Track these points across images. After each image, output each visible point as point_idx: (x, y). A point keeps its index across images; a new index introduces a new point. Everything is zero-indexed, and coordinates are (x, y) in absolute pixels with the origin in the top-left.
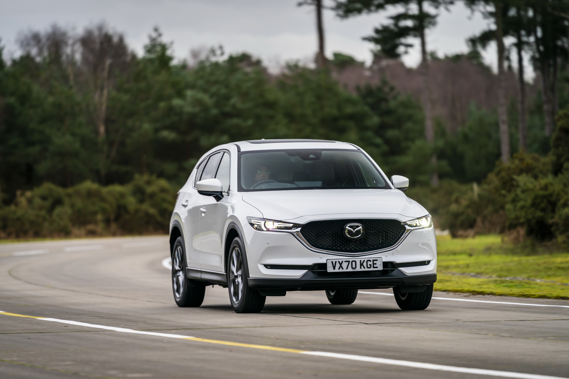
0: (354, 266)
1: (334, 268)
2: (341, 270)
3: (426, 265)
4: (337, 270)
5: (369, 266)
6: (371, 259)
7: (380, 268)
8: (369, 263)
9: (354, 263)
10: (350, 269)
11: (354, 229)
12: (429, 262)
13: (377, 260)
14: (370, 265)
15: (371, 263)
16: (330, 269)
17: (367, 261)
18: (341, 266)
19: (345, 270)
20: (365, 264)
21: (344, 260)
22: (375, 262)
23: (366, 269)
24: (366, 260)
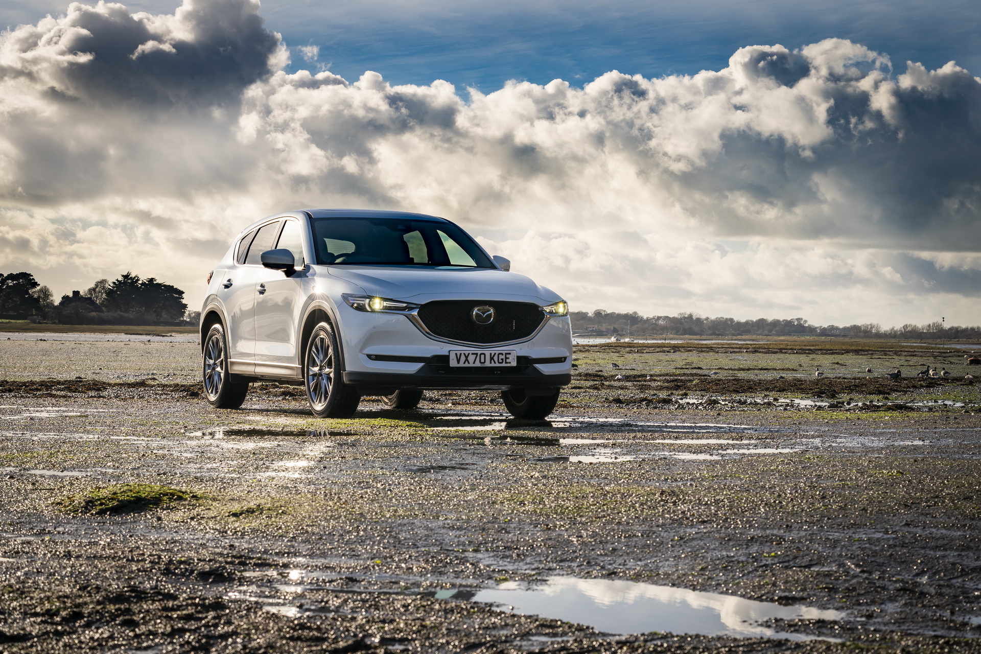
0: (482, 361)
1: (458, 362)
2: (467, 365)
3: (562, 362)
4: (461, 364)
5: (500, 361)
6: (504, 352)
7: (514, 364)
8: (501, 357)
9: (483, 356)
10: (478, 364)
11: (484, 314)
12: (565, 358)
13: (510, 354)
14: (502, 359)
15: (503, 357)
16: (453, 363)
17: (499, 354)
18: (467, 360)
19: (471, 365)
20: (496, 358)
21: (471, 352)
22: (508, 356)
23: (497, 365)
24: (497, 352)
